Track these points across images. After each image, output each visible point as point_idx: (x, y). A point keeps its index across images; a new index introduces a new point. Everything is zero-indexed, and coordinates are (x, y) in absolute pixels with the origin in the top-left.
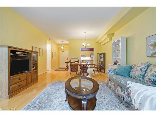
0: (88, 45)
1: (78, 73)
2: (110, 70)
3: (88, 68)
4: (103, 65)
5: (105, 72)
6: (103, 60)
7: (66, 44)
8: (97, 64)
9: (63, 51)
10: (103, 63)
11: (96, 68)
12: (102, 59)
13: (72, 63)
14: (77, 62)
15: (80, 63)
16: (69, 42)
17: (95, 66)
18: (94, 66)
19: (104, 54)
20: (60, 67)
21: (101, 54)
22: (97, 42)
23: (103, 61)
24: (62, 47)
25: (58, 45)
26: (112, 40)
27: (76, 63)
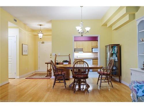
0: (88, 29)
1: (69, 83)
2: (139, 85)
3: (87, 74)
4: (117, 69)
5: (120, 82)
6: (116, 58)
7: (48, 30)
8: (104, 67)
9: (43, 43)
10: (117, 64)
11: (104, 74)
12: (114, 56)
13: (58, 64)
14: (66, 61)
15: (72, 66)
16: (52, 25)
17: (102, 71)
18: (99, 70)
19: (119, 46)
20: (37, 71)
21: (112, 47)
22: (105, 25)
23: (116, 60)
24: (40, 35)
25: (33, 30)
26: (134, 18)
27: (64, 63)
